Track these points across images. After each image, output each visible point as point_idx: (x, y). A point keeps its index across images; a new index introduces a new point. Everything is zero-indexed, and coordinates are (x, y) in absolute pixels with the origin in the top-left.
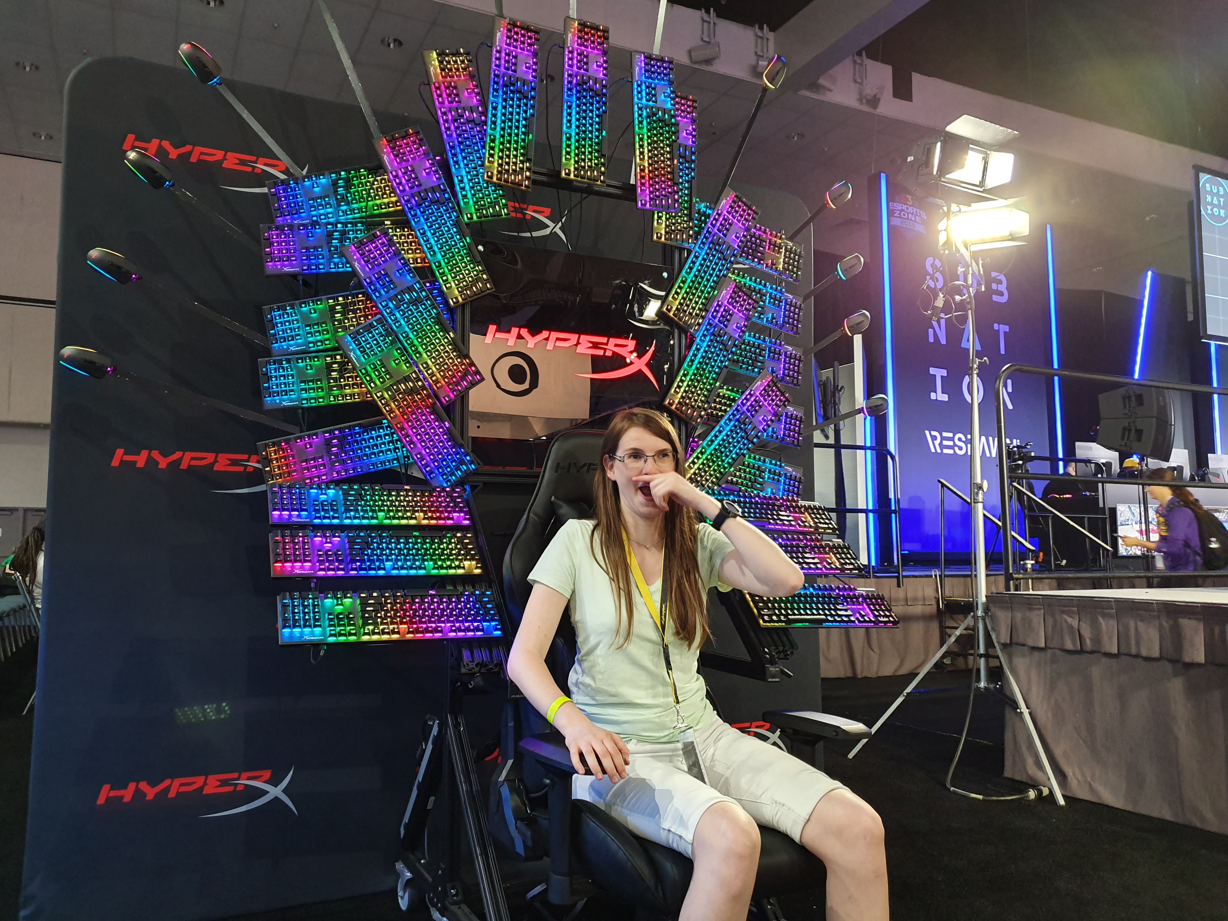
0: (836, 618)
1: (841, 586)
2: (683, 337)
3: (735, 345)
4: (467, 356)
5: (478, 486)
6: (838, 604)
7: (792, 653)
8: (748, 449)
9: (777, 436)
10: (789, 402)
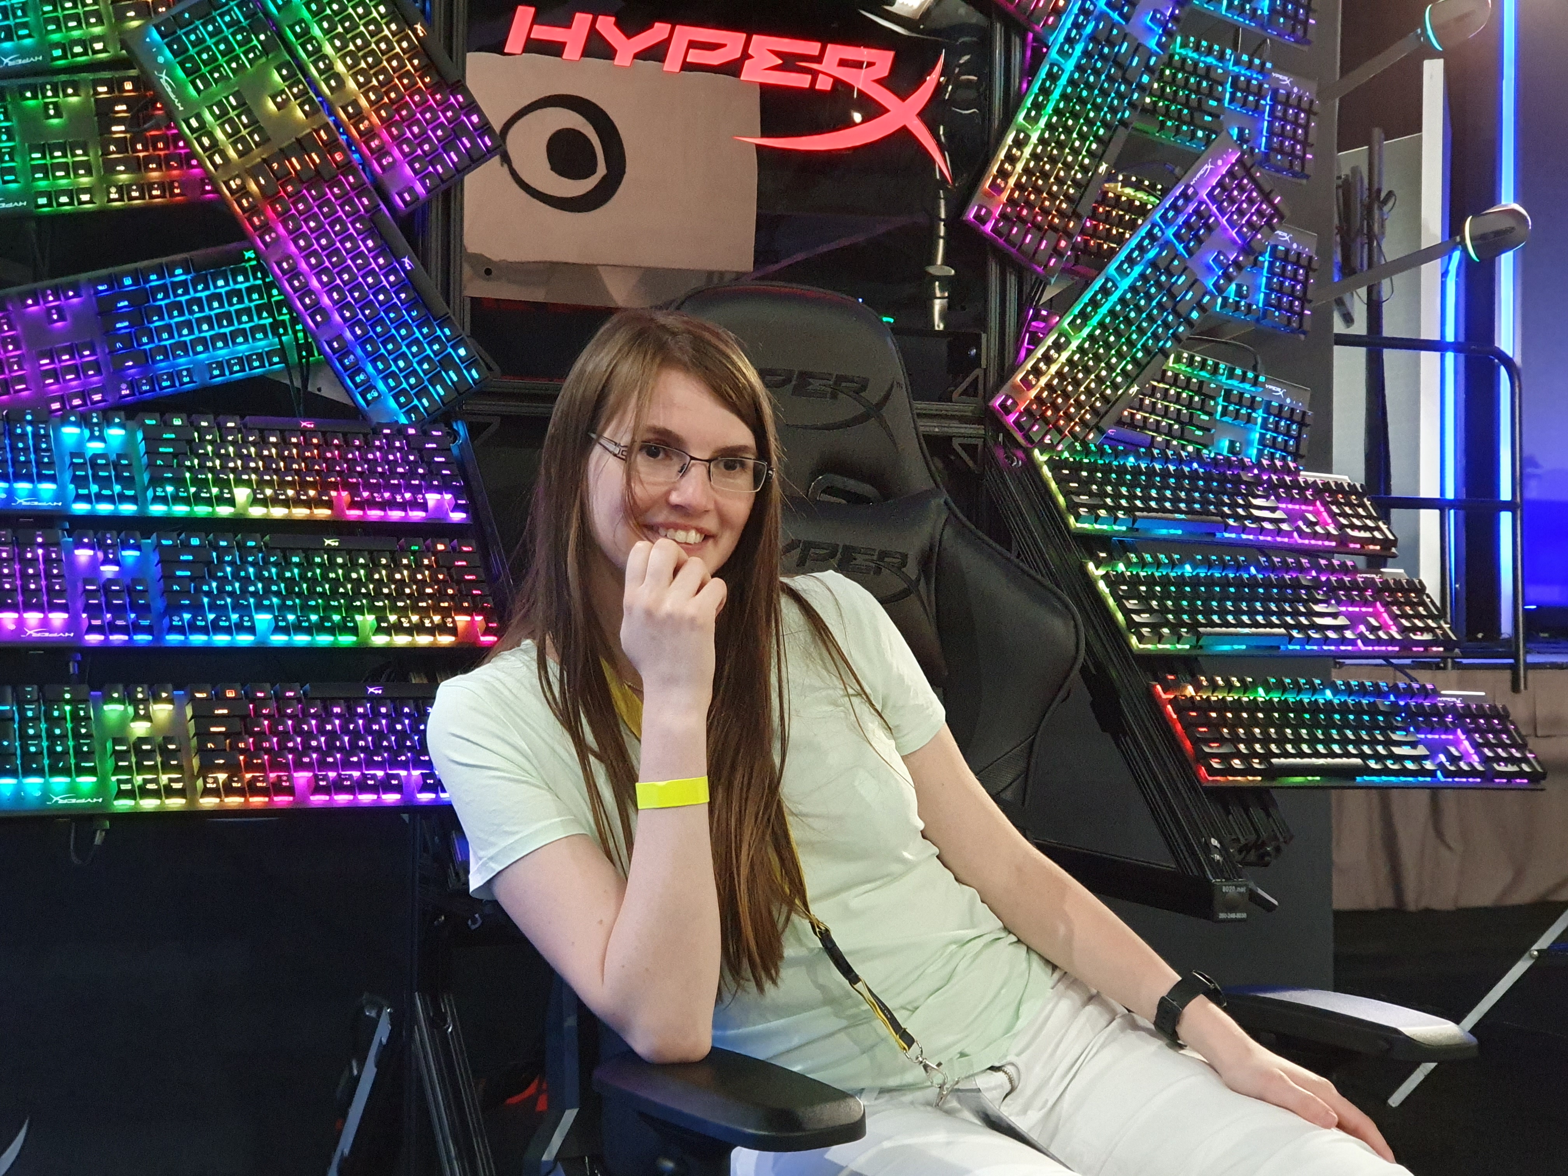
0: (1389, 763)
1: (1401, 685)
2: (1017, 42)
3: (1149, 70)
4: (459, 86)
5: (489, 424)
6: (1395, 729)
7: (1278, 849)
8: (1176, 337)
9: (1249, 306)
10: (1281, 217)
